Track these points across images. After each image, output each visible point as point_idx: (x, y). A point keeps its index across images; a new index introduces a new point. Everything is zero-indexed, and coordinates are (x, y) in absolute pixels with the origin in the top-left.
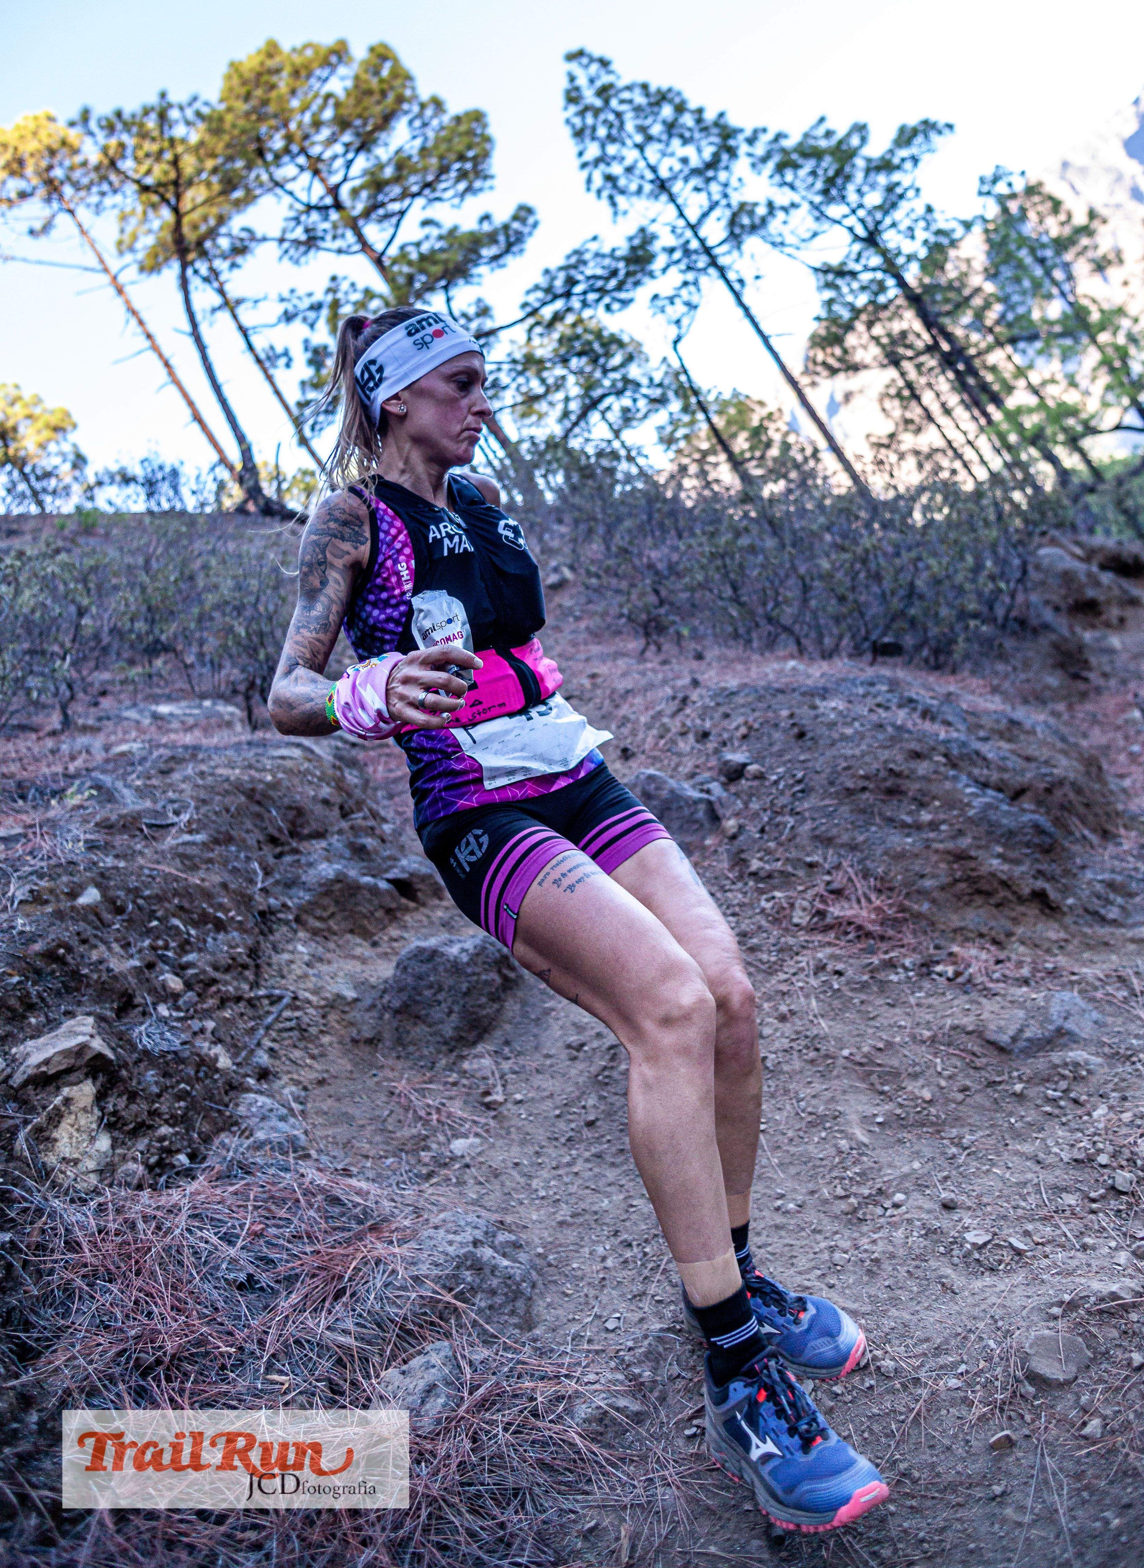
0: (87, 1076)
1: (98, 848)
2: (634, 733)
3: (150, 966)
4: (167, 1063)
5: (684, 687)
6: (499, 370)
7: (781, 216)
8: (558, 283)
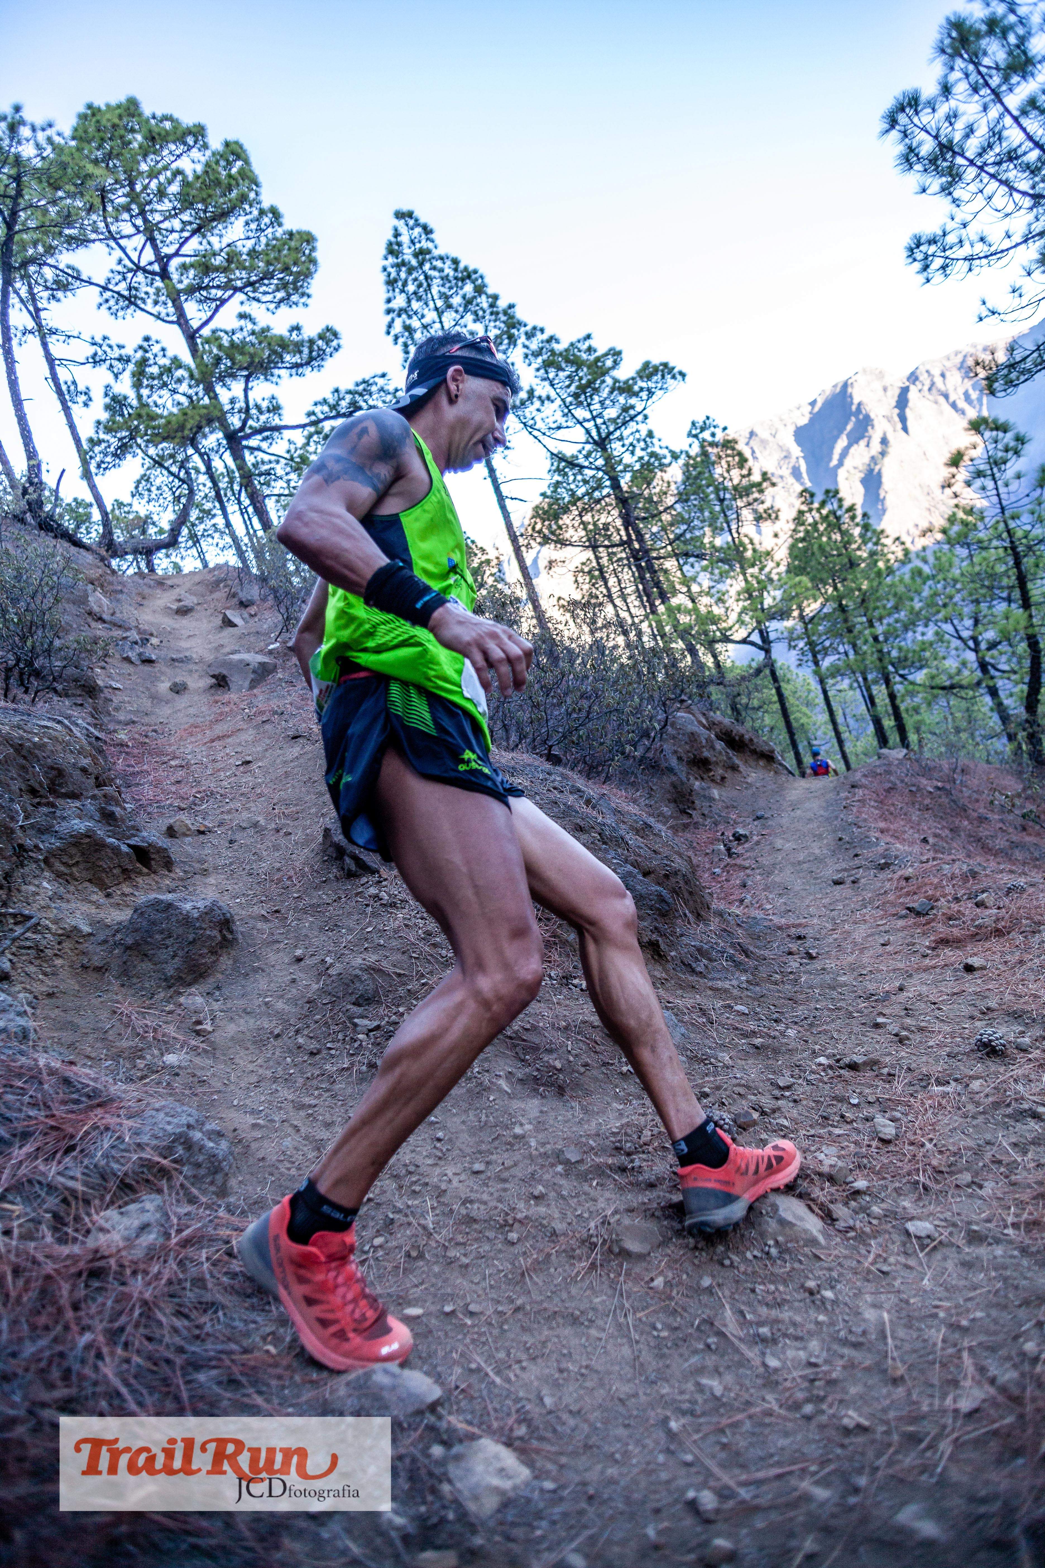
6: (278, 462)
7: (537, 404)
8: (344, 403)
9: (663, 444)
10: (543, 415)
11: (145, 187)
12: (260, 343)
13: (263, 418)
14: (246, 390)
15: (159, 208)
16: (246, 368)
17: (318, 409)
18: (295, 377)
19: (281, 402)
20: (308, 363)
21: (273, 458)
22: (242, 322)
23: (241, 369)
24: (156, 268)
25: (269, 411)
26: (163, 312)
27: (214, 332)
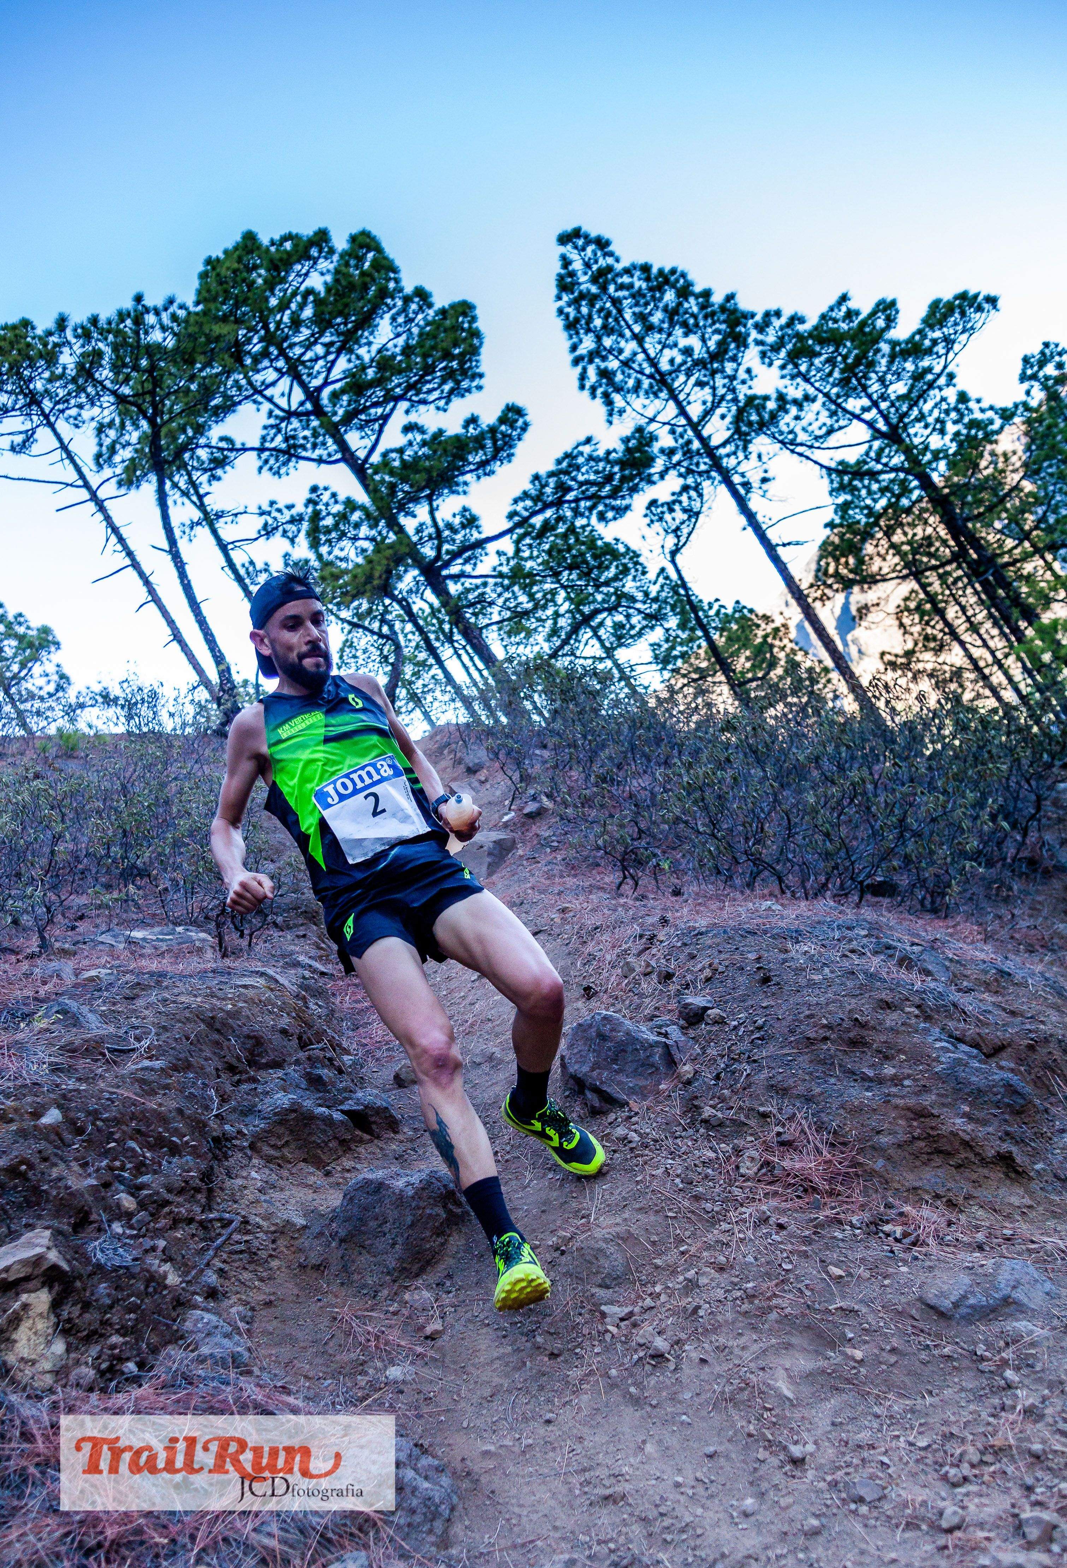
0: (43, 1285)
1: (60, 1070)
2: (598, 971)
3: (106, 1185)
4: (119, 1277)
5: (653, 925)
6: (485, 584)
7: (794, 410)
8: (548, 490)
9: (985, 404)
10: (804, 423)
11: (279, 323)
12: (435, 452)
13: (459, 537)
14: (432, 512)
15: (297, 340)
16: (426, 486)
17: (519, 507)
18: (484, 479)
19: (475, 511)
20: (494, 457)
21: (479, 581)
22: (410, 436)
23: (422, 489)
24: (309, 406)
25: (464, 526)
26: (324, 453)
27: (385, 455)
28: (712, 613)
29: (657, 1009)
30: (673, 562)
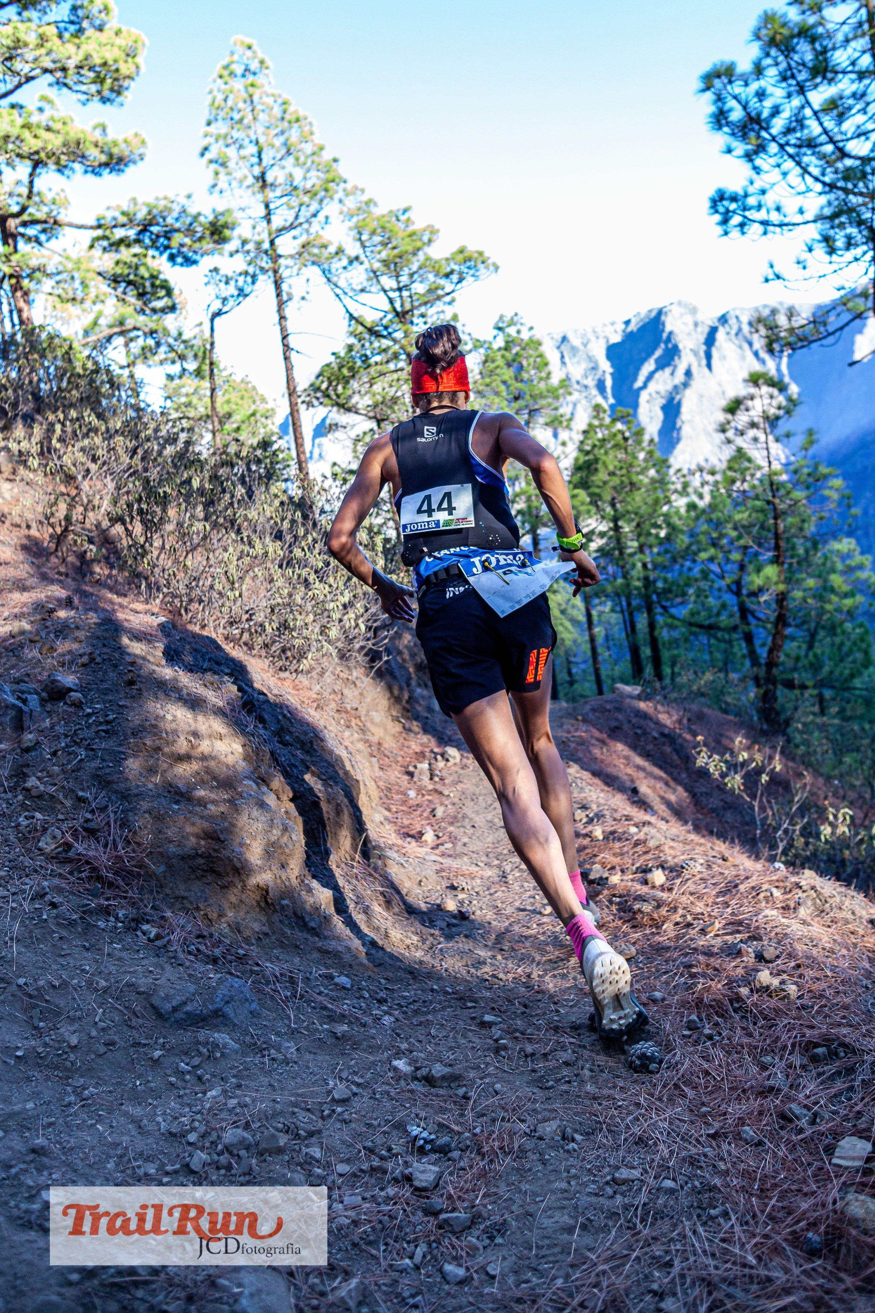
7: (344, 262)
9: (467, 330)
14: (32, 175)
17: (110, 214)
18: (90, 176)
19: (70, 197)
20: (107, 165)
28: (224, 374)
29: (28, 675)
30: (212, 320)
